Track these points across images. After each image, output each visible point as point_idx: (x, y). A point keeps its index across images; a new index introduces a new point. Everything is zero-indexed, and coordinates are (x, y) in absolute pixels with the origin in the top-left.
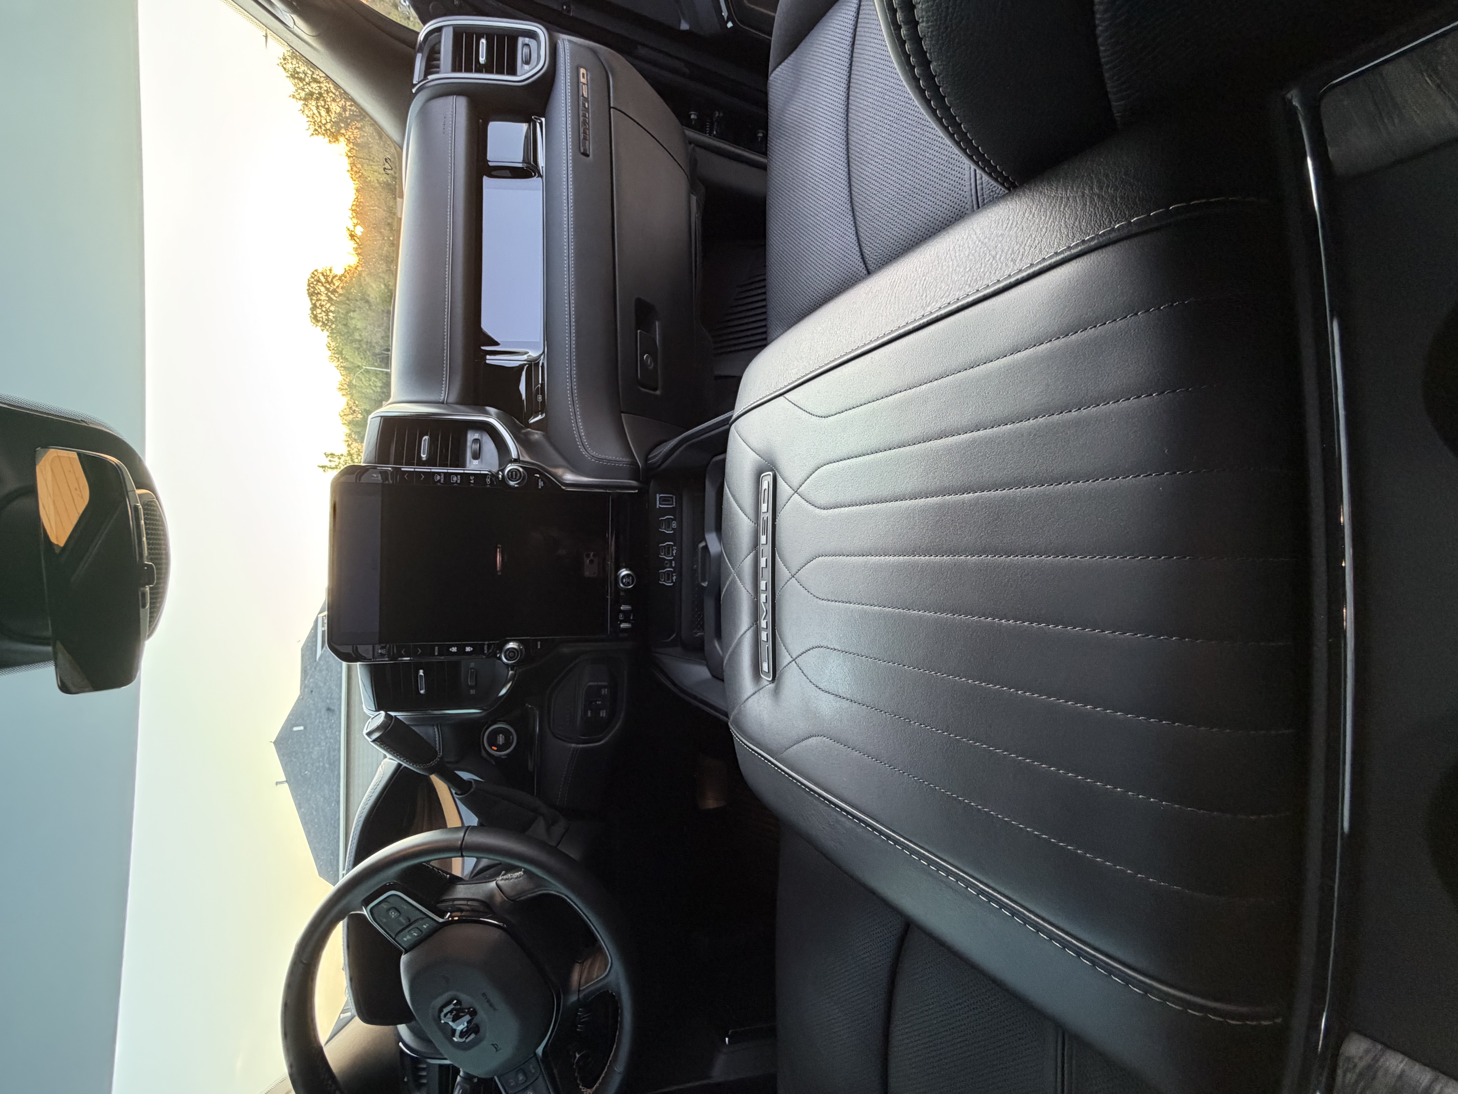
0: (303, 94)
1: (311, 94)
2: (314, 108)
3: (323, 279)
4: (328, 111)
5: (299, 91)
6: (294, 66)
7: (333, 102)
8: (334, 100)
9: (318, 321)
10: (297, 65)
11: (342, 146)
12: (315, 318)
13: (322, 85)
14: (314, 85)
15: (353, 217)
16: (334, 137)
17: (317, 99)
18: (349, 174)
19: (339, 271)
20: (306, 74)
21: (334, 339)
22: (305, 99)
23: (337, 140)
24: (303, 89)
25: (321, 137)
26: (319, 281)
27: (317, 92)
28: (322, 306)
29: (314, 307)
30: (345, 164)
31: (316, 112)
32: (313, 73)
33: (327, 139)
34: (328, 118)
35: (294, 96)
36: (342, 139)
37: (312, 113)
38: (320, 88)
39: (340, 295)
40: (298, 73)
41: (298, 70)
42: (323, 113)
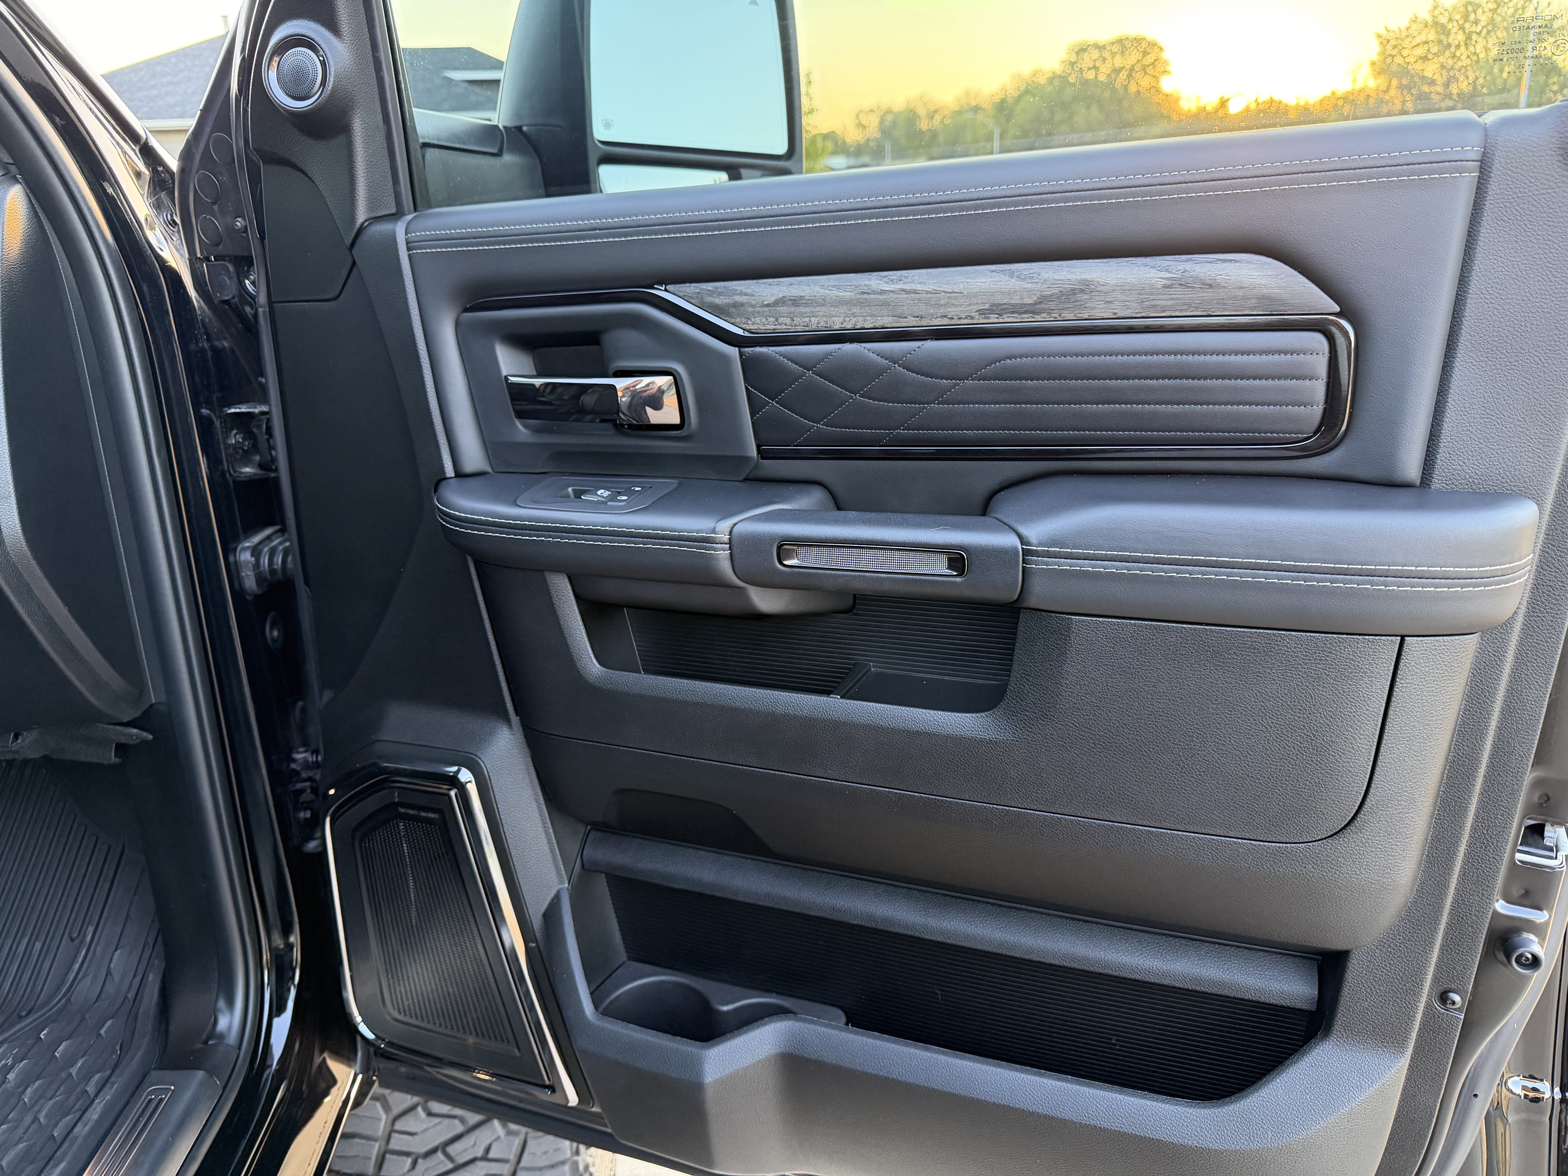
0: (1443, 20)
1: (1447, 33)
2: (1422, 38)
3: (1148, 60)
4: (1425, 58)
5: (1447, 14)
6: (1484, 5)
7: (1438, 66)
8: (1443, 67)
9: (1078, 53)
10: (1486, 10)
11: (1368, 81)
12: (1082, 50)
13: (1463, 49)
14: (1461, 37)
15: (1258, 104)
16: (1382, 68)
17: (1440, 42)
18: (1328, 94)
19: (1167, 85)
20: (1476, 22)
21: (1051, 80)
22: (1436, 24)
23: (1379, 73)
24: (1450, 20)
25: (1377, 48)
26: (1145, 53)
27: (1450, 40)
28: (1104, 59)
29: (1100, 48)
30: (1343, 87)
31: (1418, 40)
32: (1479, 34)
33: (1375, 58)
34: (1412, 60)
35: (1435, 8)
36: (1382, 82)
37: (1415, 34)
38: (1458, 46)
39: (1126, 87)
40: (1475, 11)
41: (1480, 11)
42: (1420, 51)
